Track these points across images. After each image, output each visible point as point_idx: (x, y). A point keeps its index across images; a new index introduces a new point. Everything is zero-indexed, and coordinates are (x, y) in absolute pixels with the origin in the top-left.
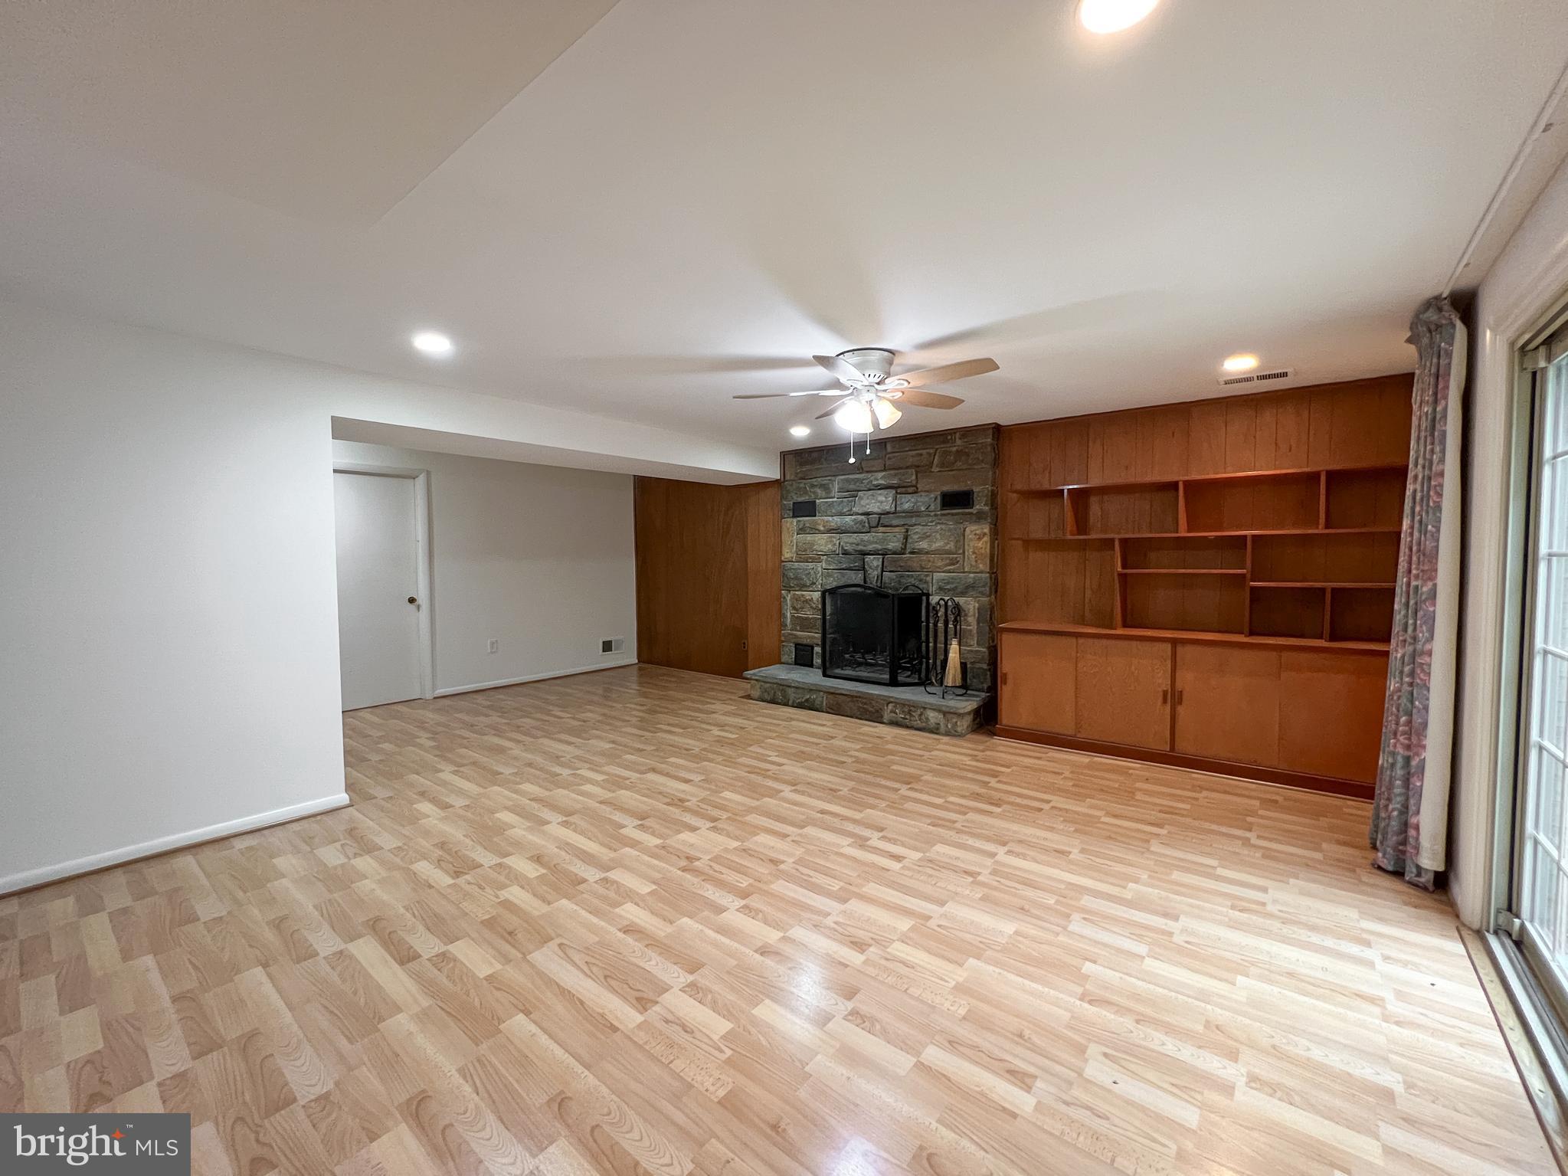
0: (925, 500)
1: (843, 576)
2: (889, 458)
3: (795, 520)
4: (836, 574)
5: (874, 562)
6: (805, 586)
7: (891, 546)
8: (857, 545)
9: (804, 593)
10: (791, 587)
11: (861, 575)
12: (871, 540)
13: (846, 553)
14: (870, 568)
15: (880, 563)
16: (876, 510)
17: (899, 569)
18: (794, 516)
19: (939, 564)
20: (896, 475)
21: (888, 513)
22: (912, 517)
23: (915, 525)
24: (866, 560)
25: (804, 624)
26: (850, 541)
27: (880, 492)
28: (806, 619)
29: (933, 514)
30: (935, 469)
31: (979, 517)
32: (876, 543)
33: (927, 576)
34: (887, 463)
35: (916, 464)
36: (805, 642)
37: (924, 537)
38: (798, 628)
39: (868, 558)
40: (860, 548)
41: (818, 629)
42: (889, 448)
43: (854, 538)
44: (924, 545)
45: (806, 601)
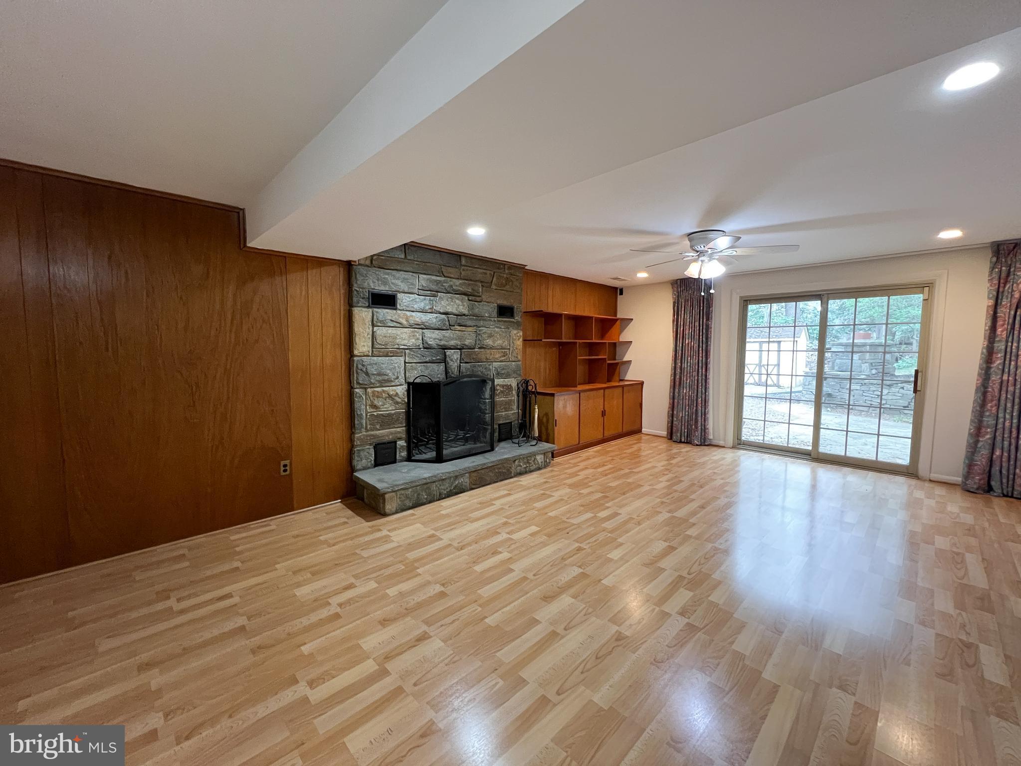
0: (488, 309)
1: (427, 368)
2: (464, 270)
3: (370, 310)
4: (420, 367)
5: (454, 356)
6: (389, 381)
7: (467, 342)
8: (441, 340)
9: (384, 389)
10: (371, 383)
11: (442, 366)
12: (450, 337)
13: (428, 347)
14: (452, 360)
15: (459, 356)
16: (455, 311)
17: (472, 361)
18: (369, 307)
19: (497, 356)
20: (469, 285)
21: (464, 315)
22: (480, 320)
23: (482, 326)
24: (447, 354)
25: (386, 421)
26: (432, 337)
27: (457, 296)
28: (389, 415)
29: (492, 319)
30: (494, 287)
31: (518, 325)
32: (456, 340)
33: (489, 365)
34: (463, 273)
35: (482, 280)
36: (387, 439)
37: (490, 336)
38: (378, 427)
39: (448, 352)
40: (443, 343)
41: (401, 423)
42: (463, 261)
43: (437, 334)
44: (489, 342)
45: (390, 396)
